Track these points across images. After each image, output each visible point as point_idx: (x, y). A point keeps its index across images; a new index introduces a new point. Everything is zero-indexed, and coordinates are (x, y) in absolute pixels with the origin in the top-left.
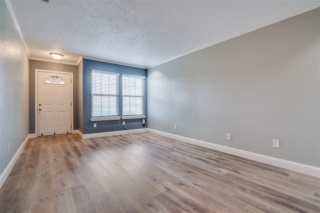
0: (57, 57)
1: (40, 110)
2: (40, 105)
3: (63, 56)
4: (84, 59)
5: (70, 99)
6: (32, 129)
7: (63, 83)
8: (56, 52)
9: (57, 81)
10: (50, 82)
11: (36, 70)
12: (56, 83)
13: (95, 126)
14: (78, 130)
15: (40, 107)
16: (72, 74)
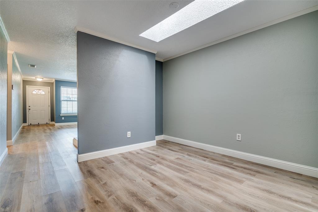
0: (39, 80)
1: (30, 109)
2: (29, 107)
3: (43, 79)
4: (56, 80)
5: (48, 103)
6: (25, 121)
7: (43, 93)
8: (39, 77)
9: (40, 92)
10: (36, 93)
11: (27, 86)
12: (39, 93)
13: (63, 118)
14: (53, 122)
15: (29, 108)
16: (50, 88)
